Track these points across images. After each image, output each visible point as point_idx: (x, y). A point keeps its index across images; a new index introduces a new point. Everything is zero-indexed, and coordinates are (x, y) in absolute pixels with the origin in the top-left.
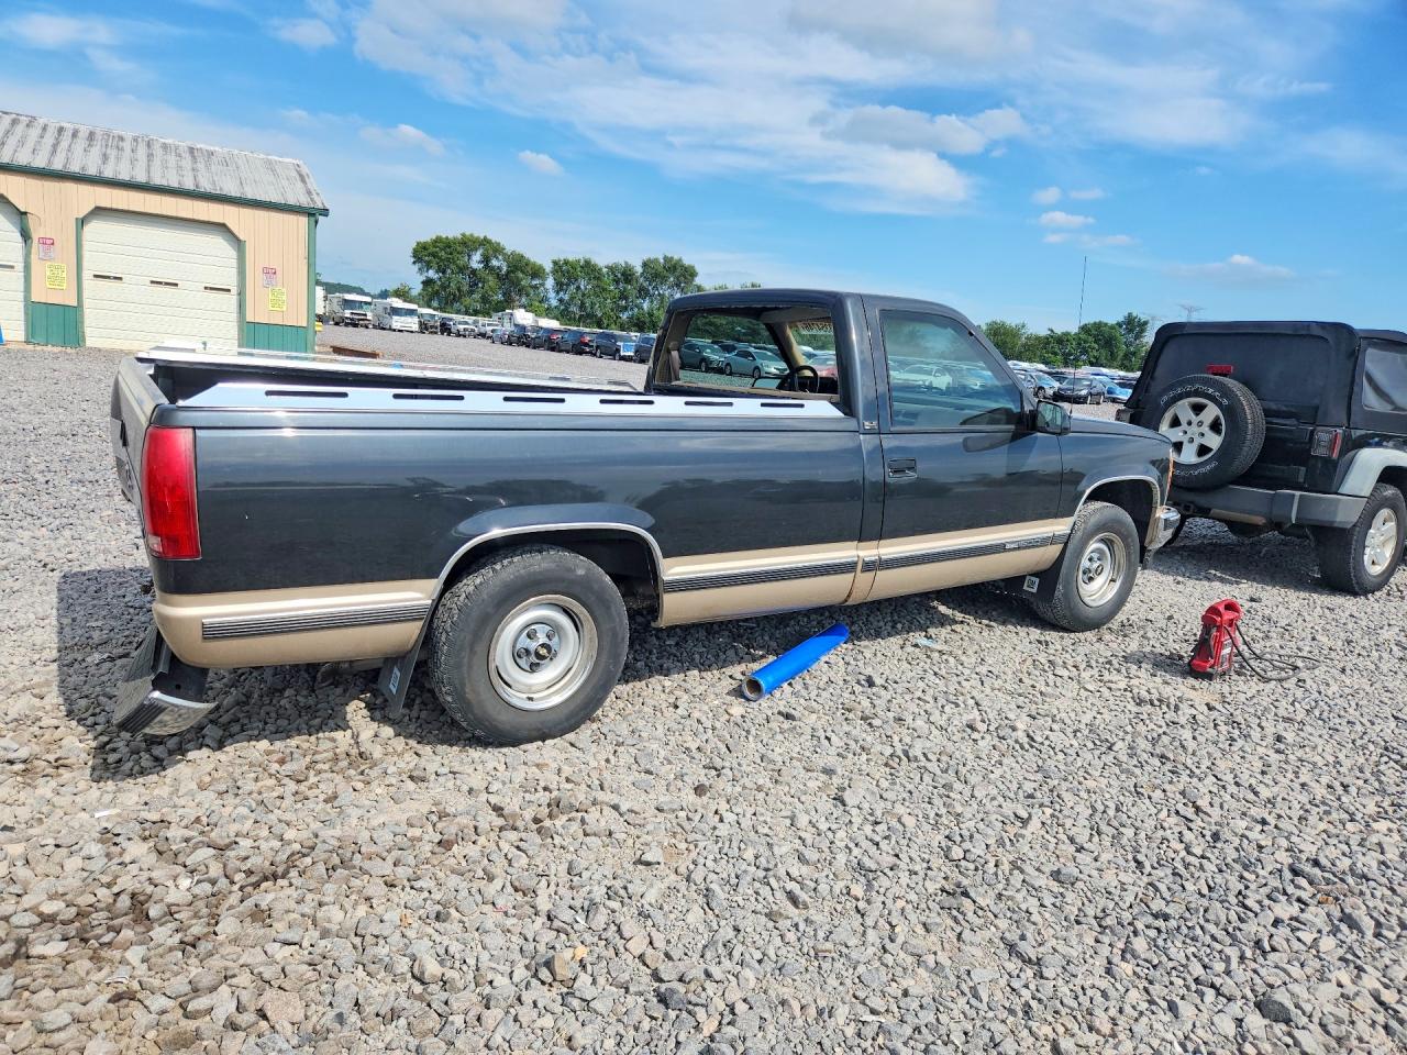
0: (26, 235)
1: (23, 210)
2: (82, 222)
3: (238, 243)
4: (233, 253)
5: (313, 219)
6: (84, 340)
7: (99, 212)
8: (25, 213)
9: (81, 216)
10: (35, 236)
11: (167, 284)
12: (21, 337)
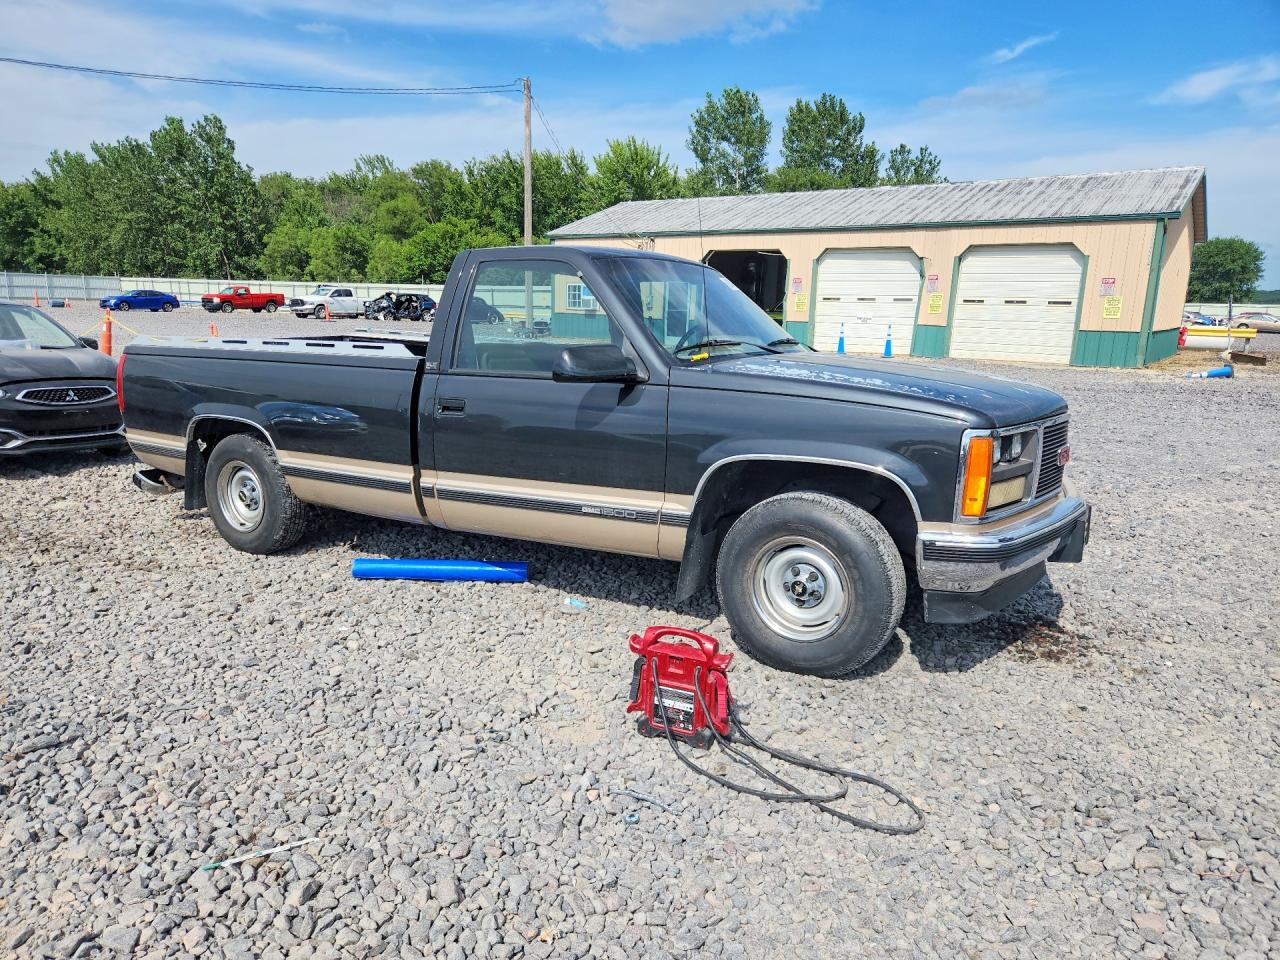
0: (922, 276)
1: (920, 256)
2: (960, 259)
3: (1083, 259)
4: (1080, 269)
5: (1161, 224)
6: (948, 353)
7: (973, 249)
8: (922, 258)
9: (958, 255)
10: (927, 275)
11: (1018, 302)
12: (907, 351)
